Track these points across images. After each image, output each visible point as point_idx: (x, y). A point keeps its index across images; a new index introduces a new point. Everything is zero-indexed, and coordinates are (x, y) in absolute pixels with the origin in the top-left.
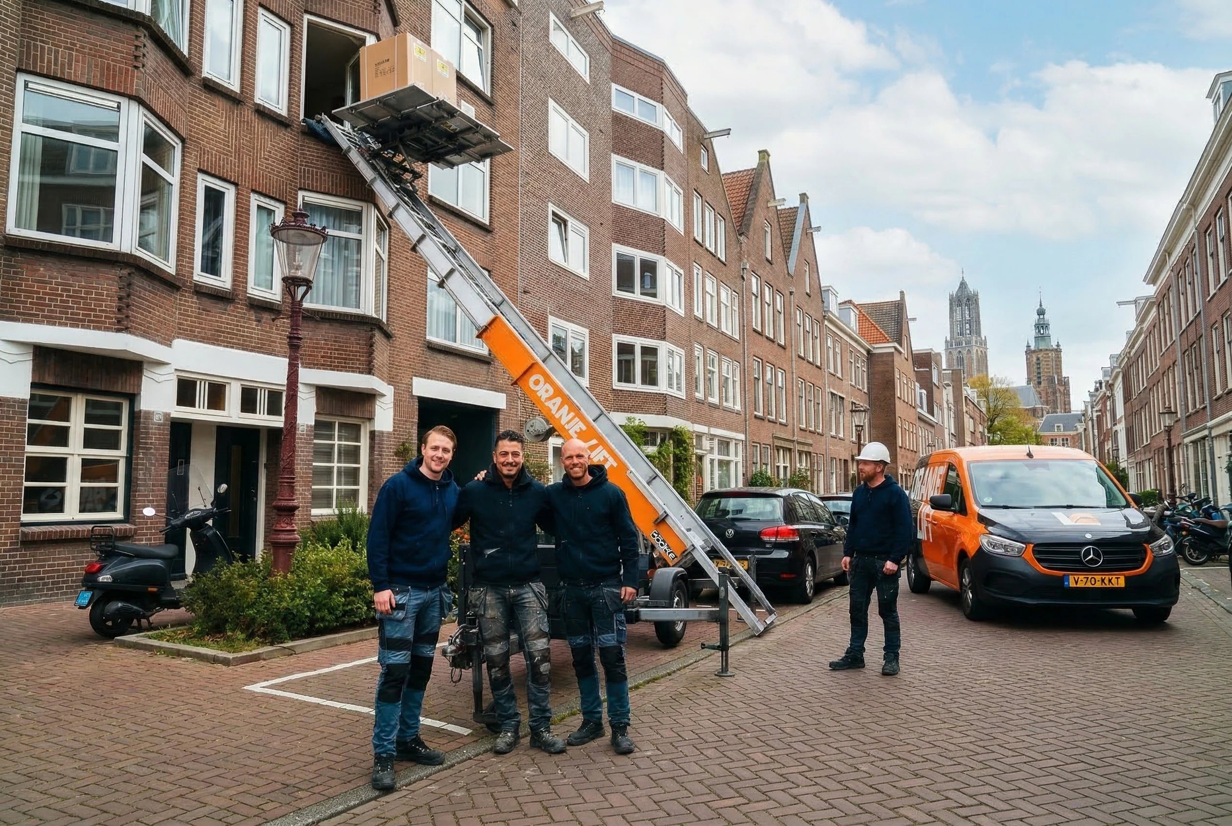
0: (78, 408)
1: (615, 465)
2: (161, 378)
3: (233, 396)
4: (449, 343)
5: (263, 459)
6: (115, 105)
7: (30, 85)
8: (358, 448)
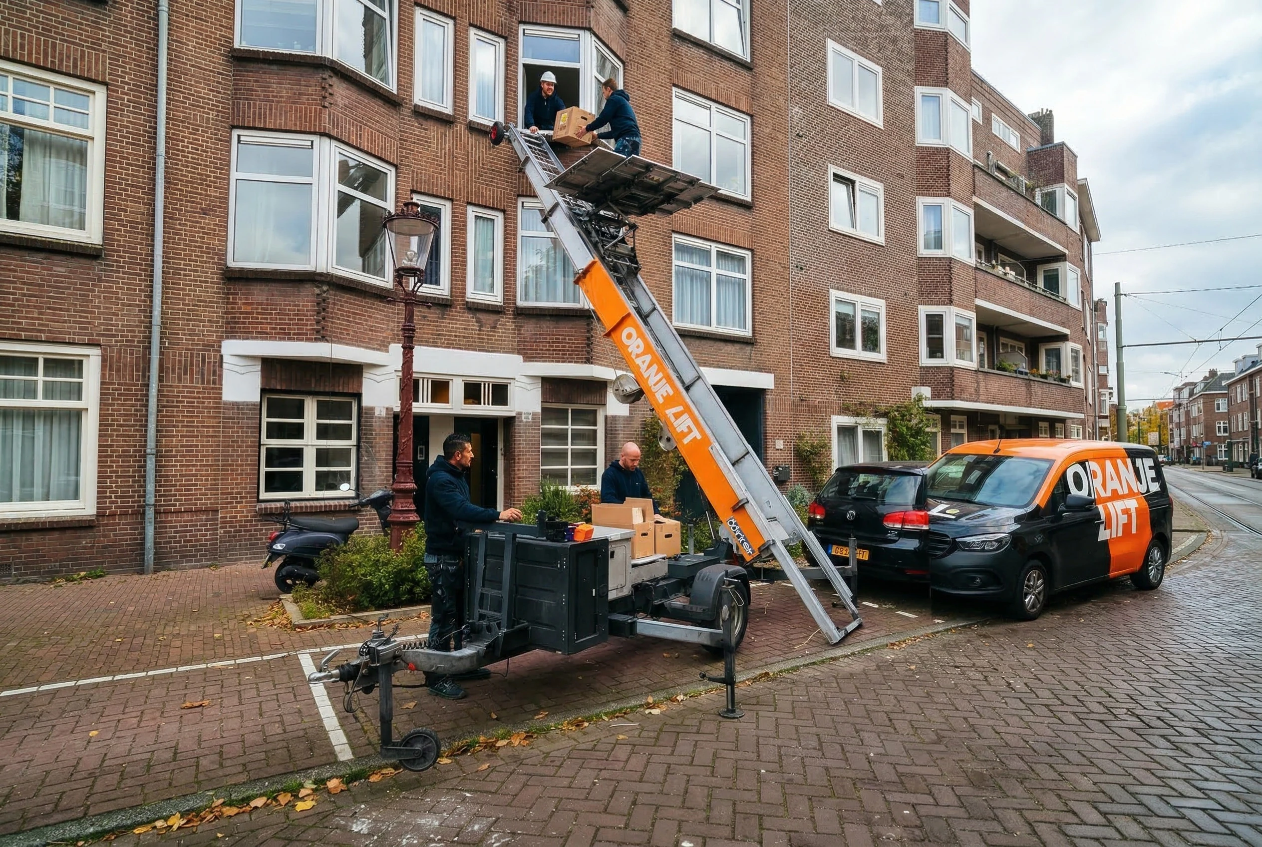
0: (311, 407)
1: (699, 437)
2: (378, 378)
3: (457, 391)
4: (705, 328)
5: (500, 445)
6: (310, 143)
7: (242, 138)
8: (595, 431)
